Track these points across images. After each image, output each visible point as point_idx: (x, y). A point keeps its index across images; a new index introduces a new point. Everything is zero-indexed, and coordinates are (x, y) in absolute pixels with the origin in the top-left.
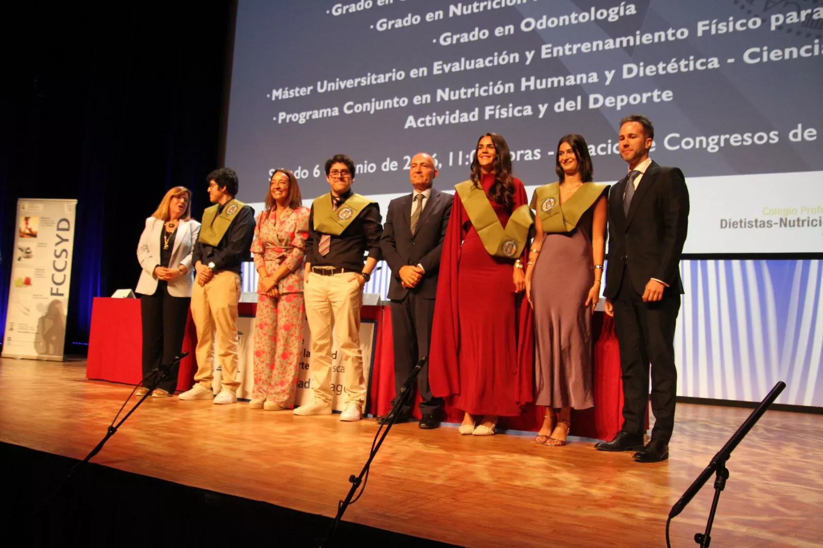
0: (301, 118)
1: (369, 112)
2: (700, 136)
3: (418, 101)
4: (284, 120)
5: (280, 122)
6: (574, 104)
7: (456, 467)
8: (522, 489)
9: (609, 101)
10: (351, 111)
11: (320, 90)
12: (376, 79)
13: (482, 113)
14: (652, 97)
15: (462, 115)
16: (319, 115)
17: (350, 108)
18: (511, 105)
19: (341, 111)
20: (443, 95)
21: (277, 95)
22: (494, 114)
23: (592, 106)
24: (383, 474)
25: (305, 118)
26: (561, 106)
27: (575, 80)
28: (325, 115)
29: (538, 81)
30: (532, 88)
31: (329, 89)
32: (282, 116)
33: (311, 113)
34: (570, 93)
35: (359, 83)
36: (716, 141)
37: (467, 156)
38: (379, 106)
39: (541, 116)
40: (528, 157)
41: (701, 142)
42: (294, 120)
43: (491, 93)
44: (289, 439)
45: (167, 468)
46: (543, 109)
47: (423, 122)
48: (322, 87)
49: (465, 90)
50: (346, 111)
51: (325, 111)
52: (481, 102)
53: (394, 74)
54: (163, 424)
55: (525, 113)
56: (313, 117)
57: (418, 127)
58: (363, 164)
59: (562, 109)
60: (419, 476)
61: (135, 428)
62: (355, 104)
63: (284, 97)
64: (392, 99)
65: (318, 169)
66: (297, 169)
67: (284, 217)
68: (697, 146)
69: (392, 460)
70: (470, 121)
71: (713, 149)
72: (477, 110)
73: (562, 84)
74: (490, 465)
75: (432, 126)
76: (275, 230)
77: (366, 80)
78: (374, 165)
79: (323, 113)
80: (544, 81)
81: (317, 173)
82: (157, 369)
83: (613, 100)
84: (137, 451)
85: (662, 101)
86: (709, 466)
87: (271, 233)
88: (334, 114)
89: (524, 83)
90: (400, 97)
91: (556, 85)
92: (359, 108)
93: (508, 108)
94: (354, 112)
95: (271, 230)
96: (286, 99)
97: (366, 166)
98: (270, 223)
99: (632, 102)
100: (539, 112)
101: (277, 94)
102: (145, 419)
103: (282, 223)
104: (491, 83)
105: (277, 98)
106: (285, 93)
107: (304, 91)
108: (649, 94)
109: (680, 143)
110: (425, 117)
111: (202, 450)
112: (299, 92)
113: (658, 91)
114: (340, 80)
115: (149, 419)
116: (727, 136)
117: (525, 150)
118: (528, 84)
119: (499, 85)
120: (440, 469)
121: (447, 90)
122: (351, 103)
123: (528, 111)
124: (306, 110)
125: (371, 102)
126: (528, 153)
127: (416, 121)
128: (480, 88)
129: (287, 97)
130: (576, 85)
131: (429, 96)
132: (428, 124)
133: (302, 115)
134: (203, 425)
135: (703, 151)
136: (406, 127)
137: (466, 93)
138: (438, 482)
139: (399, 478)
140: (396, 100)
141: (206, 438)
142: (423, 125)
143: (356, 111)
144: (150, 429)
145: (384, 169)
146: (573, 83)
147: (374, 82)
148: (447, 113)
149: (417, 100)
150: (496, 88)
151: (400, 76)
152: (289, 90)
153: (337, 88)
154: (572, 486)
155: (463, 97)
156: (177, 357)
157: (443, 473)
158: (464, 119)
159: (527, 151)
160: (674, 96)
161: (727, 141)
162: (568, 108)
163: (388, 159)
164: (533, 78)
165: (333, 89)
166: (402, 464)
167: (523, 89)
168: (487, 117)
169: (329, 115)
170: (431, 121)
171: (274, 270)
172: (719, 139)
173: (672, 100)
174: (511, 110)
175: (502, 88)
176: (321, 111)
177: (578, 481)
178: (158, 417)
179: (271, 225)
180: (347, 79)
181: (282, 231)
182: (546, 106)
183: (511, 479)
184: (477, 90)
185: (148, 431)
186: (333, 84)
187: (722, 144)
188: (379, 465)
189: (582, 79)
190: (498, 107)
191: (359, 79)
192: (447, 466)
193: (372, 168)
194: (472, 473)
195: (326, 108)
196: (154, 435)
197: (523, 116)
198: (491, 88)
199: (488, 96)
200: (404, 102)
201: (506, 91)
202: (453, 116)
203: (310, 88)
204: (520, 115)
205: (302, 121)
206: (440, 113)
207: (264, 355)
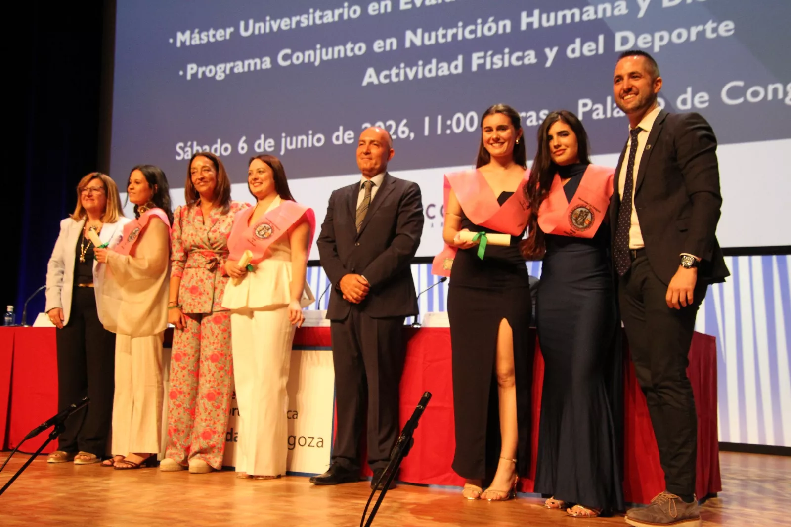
0: (219, 72)
1: (313, 63)
2: (773, 83)
3: (380, 48)
4: (195, 75)
5: (189, 77)
6: (593, 46)
9: (643, 41)
10: (288, 63)
11: (244, 33)
12: (321, 17)
13: (467, 63)
14: (704, 31)
15: (440, 65)
16: (243, 67)
17: (286, 58)
18: (507, 50)
19: (274, 61)
20: (413, 38)
21: (183, 40)
22: (484, 64)
23: (618, 48)
25: (225, 72)
26: (576, 49)
27: (596, 13)
28: (252, 68)
29: (544, 16)
30: (536, 25)
31: (256, 32)
32: (192, 69)
33: (232, 64)
34: (589, 31)
35: (298, 23)
37: (449, 122)
38: (327, 54)
39: (548, 64)
40: (531, 121)
41: (775, 91)
42: (208, 74)
43: (479, 34)
44: (224, 514)
47: (386, 77)
48: (246, 29)
49: (444, 32)
50: (281, 62)
51: (252, 62)
52: (466, 48)
53: (346, 10)
54: (43, 503)
55: (526, 61)
56: (236, 71)
57: (380, 84)
58: (307, 136)
59: (577, 54)
62: (293, 52)
63: (193, 43)
64: (344, 45)
65: (245, 142)
66: (216, 143)
67: (215, 214)
68: (770, 97)
70: (451, 74)
72: (460, 58)
73: (577, 19)
75: (399, 82)
76: (205, 230)
77: (308, 19)
78: (322, 137)
79: (249, 65)
80: (552, 15)
81: (243, 148)
83: (648, 37)
85: (719, 37)
87: (200, 234)
88: (264, 67)
89: (524, 20)
90: (355, 43)
91: (568, 20)
92: (299, 58)
93: (503, 54)
94: (292, 62)
95: (199, 230)
96: (196, 46)
97: (310, 137)
98: (196, 220)
99: (675, 40)
100: (546, 59)
101: (183, 38)
104: (479, 21)
105: (183, 43)
107: (222, 34)
108: (700, 28)
109: (744, 95)
110: (390, 69)
112: (214, 36)
113: (713, 22)
114: (271, 20)
117: (527, 111)
118: (530, 20)
119: (490, 23)
121: (419, 31)
122: (288, 51)
123: (531, 57)
124: (226, 61)
125: (315, 50)
126: (531, 116)
127: (378, 74)
128: (464, 27)
129: (198, 42)
130: (596, 20)
132: (394, 79)
133: (220, 68)
135: (778, 103)
136: (365, 83)
137: (445, 36)
140: (349, 46)
142: (387, 81)
143: (295, 62)
144: (24, 512)
145: (335, 142)
146: (592, 17)
147: (318, 22)
148: (420, 63)
149: (378, 46)
150: (486, 27)
151: (355, 12)
152: (200, 33)
153: (268, 30)
155: (441, 40)
158: (443, 71)
159: (530, 113)
160: (736, 28)
162: (586, 53)
163: (341, 128)
164: (536, 12)
165: (262, 31)
167: (523, 27)
168: (474, 68)
169: (258, 67)
170: (398, 75)
171: (202, 280)
173: (734, 34)
174: (507, 57)
175: (494, 26)
176: (246, 63)
179: (198, 224)
180: (281, 18)
181: (215, 231)
182: (555, 49)
184: (460, 30)
185: (23, 514)
186: (262, 24)
189: (604, 10)
190: (490, 53)
191: (298, 18)
193: (319, 140)
195: (253, 58)
196: (34, 520)
197: (523, 64)
198: (479, 27)
199: (476, 38)
200: (360, 49)
201: (501, 31)
202: (427, 68)
203: (230, 30)
204: (520, 63)
205: (220, 76)
206: (411, 64)
207: (182, 397)
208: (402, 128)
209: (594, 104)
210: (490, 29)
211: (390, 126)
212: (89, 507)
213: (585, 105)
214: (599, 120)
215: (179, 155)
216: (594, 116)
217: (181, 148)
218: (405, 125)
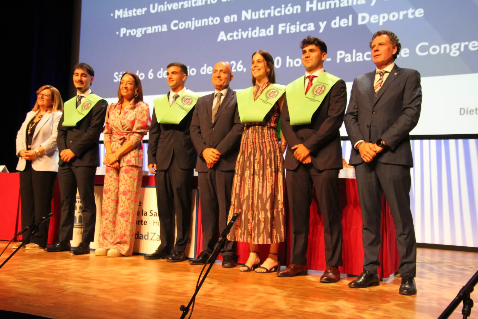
0: (138, 33)
1: (191, 28)
2: (444, 44)
3: (227, 20)
4: (125, 35)
5: (122, 36)
6: (346, 21)
7: (260, 298)
8: (311, 314)
9: (374, 19)
10: (176, 28)
11: (152, 11)
12: (195, 3)
13: (276, 29)
14: (407, 14)
15: (261, 30)
16: (152, 30)
17: (175, 25)
18: (298, 23)
19: (169, 27)
20: (246, 15)
21: (119, 15)
22: (286, 30)
23: (360, 22)
24: (205, 304)
25: (141, 32)
26: (337, 23)
27: (348, 2)
28: (157, 31)
29: (319, 4)
30: (315, 9)
31: (159, 11)
32: (123, 31)
33: (145, 29)
34: (344, 12)
35: (182, 6)
36: (457, 47)
38: (198, 23)
39: (321, 31)
41: (445, 48)
42: (132, 34)
43: (283, 13)
44: (132, 279)
45: (35, 305)
46: (322, 25)
47: (231, 36)
48: (154, 9)
49: (264, 12)
50: (173, 28)
51: (156, 27)
52: (275, 21)
54: (32, 270)
55: (309, 29)
56: (148, 32)
57: (227, 40)
59: (337, 26)
60: (232, 305)
61: (8, 275)
62: (179, 22)
63: (124, 16)
64: (208, 18)
65: (152, 72)
67: (127, 109)
69: (212, 293)
70: (267, 36)
71: (455, 53)
72: (272, 26)
73: (337, 6)
74: (286, 296)
75: (238, 39)
76: (120, 118)
77: (188, 4)
78: (195, 70)
79: (155, 29)
80: (324, 3)
81: (151, 76)
82: (27, 227)
83: (377, 17)
84: (10, 293)
85: (415, 17)
86: (457, 297)
87: (117, 120)
88: (163, 30)
89: (308, 6)
90: (214, 17)
91: (333, 6)
92: (182, 25)
93: (296, 25)
94: (179, 28)
95: (116, 118)
96: (126, 18)
98: (116, 112)
99: (391, 18)
100: (320, 28)
101: (119, 13)
102: (17, 267)
103: (126, 113)
104: (283, 6)
105: (119, 17)
106: (125, 13)
107: (140, 12)
108: (405, 12)
109: (428, 50)
110: (233, 32)
111: (64, 289)
112: (136, 12)
113: (412, 9)
114: (167, 4)
115: (20, 267)
116: (467, 43)
118: (311, 6)
119: (289, 7)
120: (248, 300)
121: (250, 11)
122: (177, 22)
123: (311, 27)
124: (142, 27)
125: (191, 21)
127: (226, 36)
128: (275, 9)
129: (127, 16)
130: (348, 7)
131: (236, 16)
132: (235, 38)
133: (139, 31)
134: (64, 270)
135: (446, 55)
136: (219, 40)
137: (264, 14)
138: (247, 309)
139: (217, 307)
140: (211, 19)
141: (67, 280)
142: (231, 39)
143: (181, 28)
144: (21, 275)
145: (202, 73)
146: (346, 5)
147: (194, 5)
148: (250, 29)
149: (227, 19)
150: (287, 9)
152: (128, 11)
153: (166, 10)
154: (348, 312)
155: (262, 16)
156: (44, 218)
157: (250, 302)
158: (262, 34)
160: (424, 13)
161: (466, 47)
162: (342, 25)
163: (205, 65)
164: (315, 2)
165: (162, 10)
166: (219, 296)
167: (308, 10)
168: (280, 32)
169: (160, 30)
170: (237, 36)
172: (460, 46)
173: (423, 16)
174: (298, 26)
175: (291, 9)
176: (153, 28)
177: (353, 308)
178: (27, 265)
179: (117, 115)
180: (173, 3)
182: (325, 23)
183: (302, 307)
184: (272, 11)
185: (20, 276)
186: (162, 6)
187: (462, 50)
188: (201, 297)
189: (352, 1)
190: (289, 24)
191: (182, 3)
192: (253, 298)
193: (193, 72)
194: (272, 302)
195: (157, 25)
196: (24, 279)
197: (307, 31)
198: (283, 9)
199: (281, 15)
200: (217, 21)
201: (295, 12)
202: (254, 31)
203: (145, 9)
204: (305, 30)
205: (139, 35)
206: (245, 29)
207: (108, 214)
208: (239, 65)
209: (346, 53)
210: (289, 10)
211: (233, 64)
212: (57, 273)
213: (341, 54)
214: (348, 63)
215: (116, 79)
216: (346, 61)
217: (117, 75)
218: (241, 64)
